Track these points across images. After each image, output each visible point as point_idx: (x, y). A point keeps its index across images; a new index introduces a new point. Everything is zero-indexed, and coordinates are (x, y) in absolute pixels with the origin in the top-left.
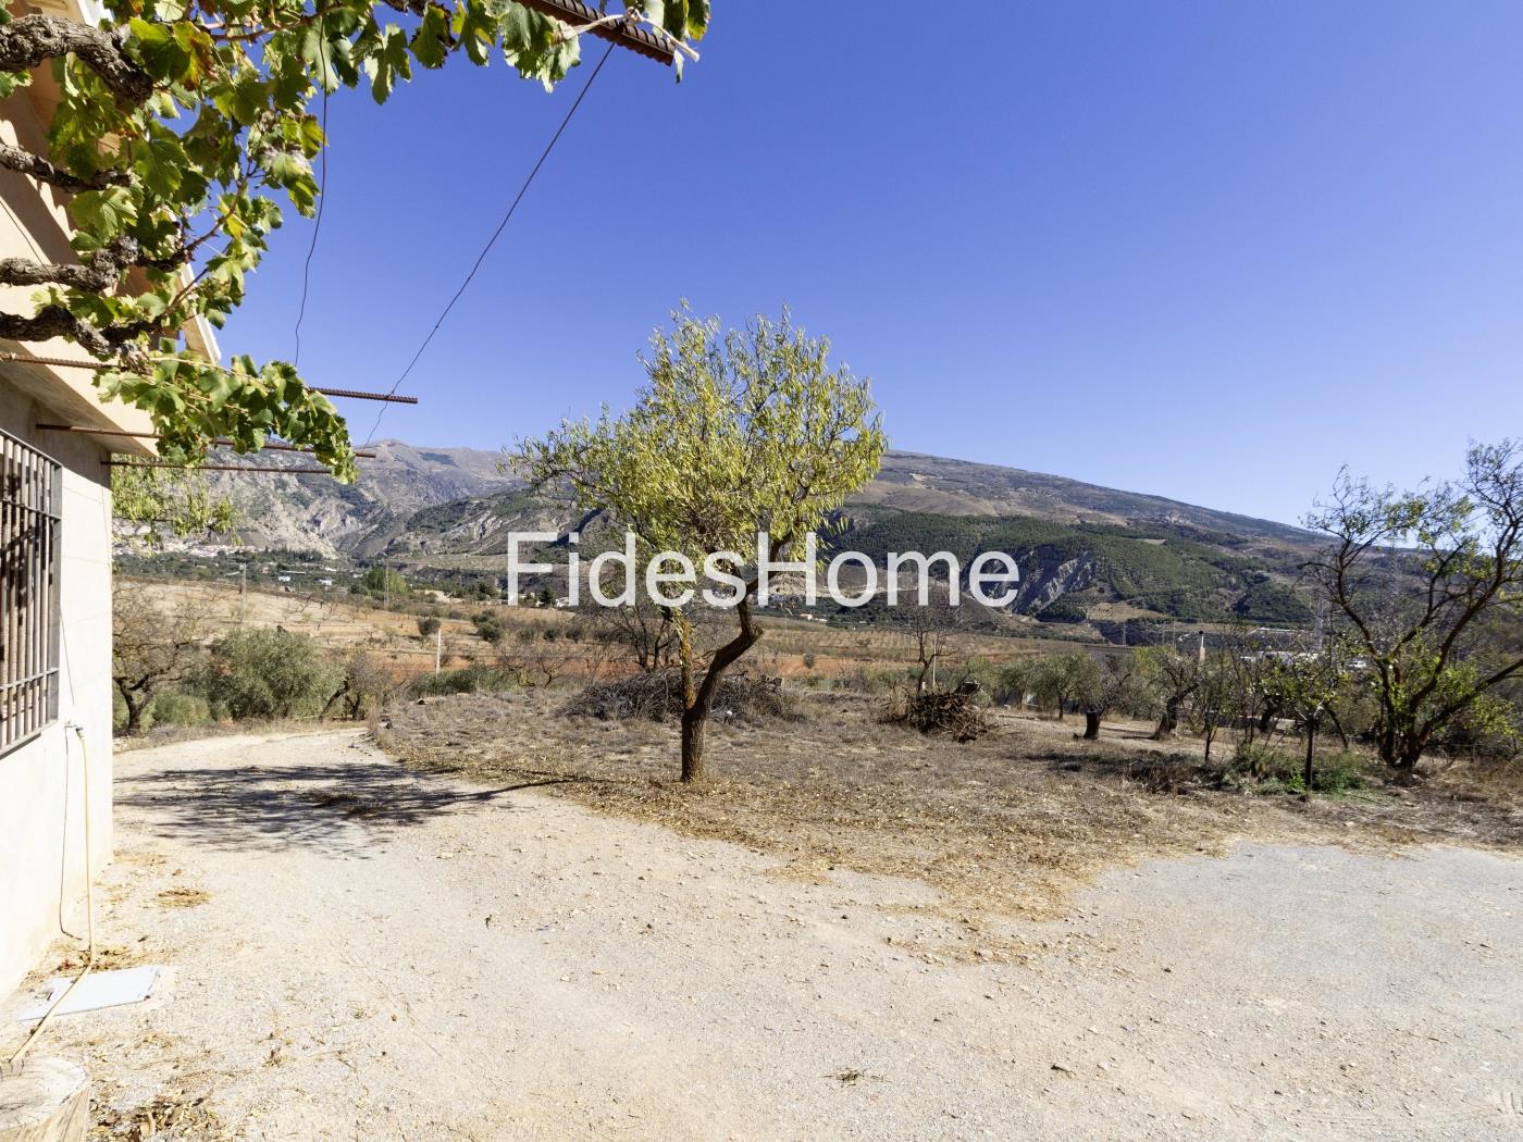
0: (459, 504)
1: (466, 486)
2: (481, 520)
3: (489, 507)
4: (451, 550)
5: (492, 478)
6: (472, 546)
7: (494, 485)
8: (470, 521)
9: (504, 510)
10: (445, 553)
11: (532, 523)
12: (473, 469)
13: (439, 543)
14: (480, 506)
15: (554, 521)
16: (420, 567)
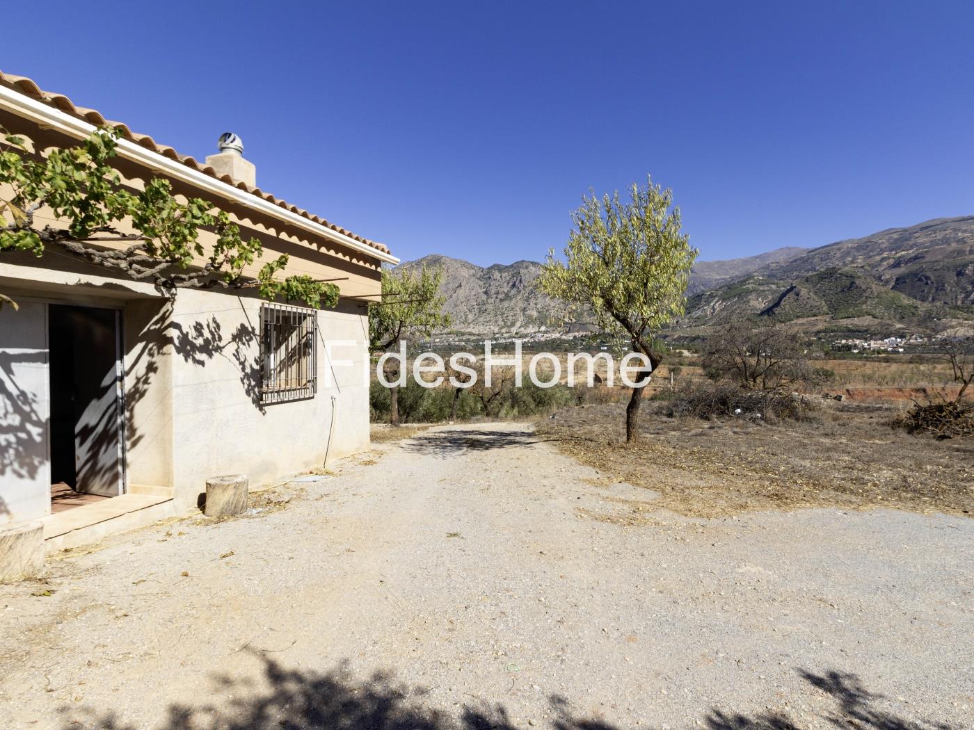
0: (698, 296)
1: (703, 285)
2: (712, 304)
3: (717, 296)
4: (694, 324)
5: (718, 277)
6: (706, 321)
7: (720, 281)
8: (705, 306)
9: (726, 296)
10: (691, 326)
11: (745, 302)
12: (707, 273)
13: (687, 321)
14: (712, 296)
15: (760, 299)
16: (676, 336)
